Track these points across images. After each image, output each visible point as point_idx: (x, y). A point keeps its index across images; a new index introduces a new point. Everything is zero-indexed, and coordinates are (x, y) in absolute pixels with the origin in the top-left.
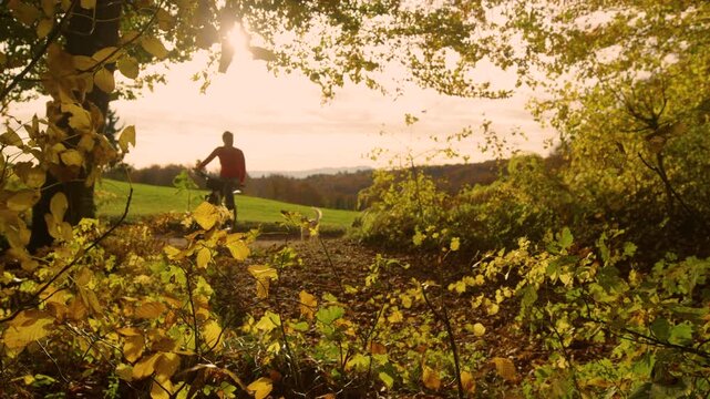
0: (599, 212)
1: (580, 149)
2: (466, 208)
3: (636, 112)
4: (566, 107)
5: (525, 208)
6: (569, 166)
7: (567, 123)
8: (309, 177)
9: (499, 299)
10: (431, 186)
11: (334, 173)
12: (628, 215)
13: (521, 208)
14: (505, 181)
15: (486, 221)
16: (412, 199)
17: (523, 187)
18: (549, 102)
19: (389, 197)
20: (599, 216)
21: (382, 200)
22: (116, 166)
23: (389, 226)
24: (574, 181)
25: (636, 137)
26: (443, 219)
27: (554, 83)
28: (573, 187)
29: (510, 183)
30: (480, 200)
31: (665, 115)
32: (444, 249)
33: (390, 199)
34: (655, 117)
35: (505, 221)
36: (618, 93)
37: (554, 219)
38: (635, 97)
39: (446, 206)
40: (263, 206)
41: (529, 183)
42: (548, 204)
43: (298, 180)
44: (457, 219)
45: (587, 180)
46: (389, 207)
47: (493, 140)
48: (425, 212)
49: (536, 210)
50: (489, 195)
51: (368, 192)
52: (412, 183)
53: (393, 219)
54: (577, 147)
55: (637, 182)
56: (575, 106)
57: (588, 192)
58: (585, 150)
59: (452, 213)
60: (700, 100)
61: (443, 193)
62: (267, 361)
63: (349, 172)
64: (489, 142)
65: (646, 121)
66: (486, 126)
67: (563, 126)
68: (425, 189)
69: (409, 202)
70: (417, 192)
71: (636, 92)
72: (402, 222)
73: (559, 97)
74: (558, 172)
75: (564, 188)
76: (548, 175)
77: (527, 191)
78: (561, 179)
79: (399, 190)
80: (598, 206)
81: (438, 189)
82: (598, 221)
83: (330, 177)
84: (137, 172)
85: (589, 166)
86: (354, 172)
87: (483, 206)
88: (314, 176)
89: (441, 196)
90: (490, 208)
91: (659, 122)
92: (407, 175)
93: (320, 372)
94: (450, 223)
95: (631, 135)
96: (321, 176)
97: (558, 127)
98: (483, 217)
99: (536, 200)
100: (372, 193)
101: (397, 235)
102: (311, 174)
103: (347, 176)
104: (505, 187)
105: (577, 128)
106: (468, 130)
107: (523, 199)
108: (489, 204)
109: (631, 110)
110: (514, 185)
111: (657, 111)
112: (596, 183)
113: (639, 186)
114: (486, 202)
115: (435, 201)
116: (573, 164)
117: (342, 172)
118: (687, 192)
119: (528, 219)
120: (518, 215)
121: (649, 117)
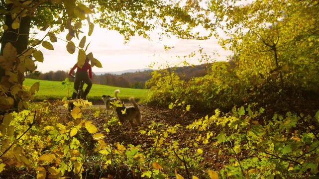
0: (251, 88)
1: (242, 60)
2: (193, 87)
3: (266, 43)
4: (236, 42)
5: (219, 86)
6: (238, 67)
7: (237, 49)
8: (123, 74)
9: (208, 137)
10: (177, 78)
11: (134, 72)
12: (264, 88)
13: (218, 86)
14: (210, 75)
15: (203, 93)
16: (169, 84)
17: (218, 77)
18: (228, 40)
19: (159, 84)
20: (252, 89)
21: (156, 85)
22: (33, 72)
23: (159, 97)
24: (240, 74)
25: (266, 54)
26: (183, 93)
27: (230, 32)
28: (240, 76)
29: (213, 76)
30: (199, 83)
31: (279, 43)
32: (184, 111)
33: (159, 85)
34: (275, 45)
35: (211, 93)
36: (258, 35)
37: (232, 91)
38: (265, 36)
39: (184, 87)
40: (102, 89)
41: (221, 75)
42: (229, 85)
43: (118, 76)
44: (190, 93)
45: (246, 73)
46: (159, 88)
47: (205, 57)
48: (175, 90)
49: (224, 88)
50: (203, 81)
51: (150, 82)
52: (169, 77)
53: (161, 94)
54: (242, 59)
55: (267, 73)
56: (240, 41)
57: (247, 79)
58: (245, 60)
59: (187, 90)
60: (294, 37)
61: (183, 81)
62: (105, 167)
63: (141, 71)
64: (203, 57)
65: (271, 46)
66: (201, 50)
67: (235, 50)
68: (175, 80)
69: (168, 86)
70: (171, 81)
71: (266, 34)
72: (165, 95)
73: (233, 37)
74: (233, 70)
75: (236, 77)
76: (229, 71)
77: (220, 79)
78: (235, 73)
79: (163, 80)
80: (251, 85)
81: (181, 79)
82: (251, 91)
83: (132, 74)
84: (43, 75)
85: (247, 67)
86: (143, 71)
87: (201, 87)
88: (125, 74)
89: (182, 82)
90: (204, 87)
91: (277, 47)
92: (166, 73)
93: (130, 171)
94: (187, 95)
95: (264, 53)
96: (128, 73)
97: (233, 50)
98: (201, 91)
99: (224, 83)
100: (151, 82)
101: (163, 101)
102: (124, 73)
103: (140, 73)
104: (211, 77)
105: (241, 50)
106: (193, 53)
107: (218, 82)
108: (203, 85)
109: (264, 42)
110: (214, 76)
111: (275, 42)
112: (250, 74)
113: (268, 75)
114: (202, 84)
115: (180, 85)
116: (240, 66)
117: (138, 71)
118: (289, 77)
119: (221, 91)
120: (216, 90)
121: (272, 45)
